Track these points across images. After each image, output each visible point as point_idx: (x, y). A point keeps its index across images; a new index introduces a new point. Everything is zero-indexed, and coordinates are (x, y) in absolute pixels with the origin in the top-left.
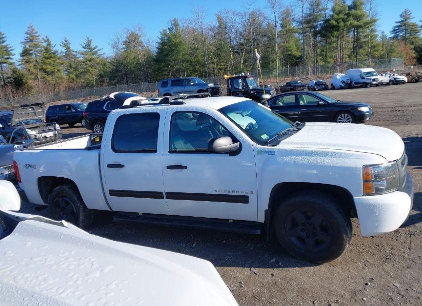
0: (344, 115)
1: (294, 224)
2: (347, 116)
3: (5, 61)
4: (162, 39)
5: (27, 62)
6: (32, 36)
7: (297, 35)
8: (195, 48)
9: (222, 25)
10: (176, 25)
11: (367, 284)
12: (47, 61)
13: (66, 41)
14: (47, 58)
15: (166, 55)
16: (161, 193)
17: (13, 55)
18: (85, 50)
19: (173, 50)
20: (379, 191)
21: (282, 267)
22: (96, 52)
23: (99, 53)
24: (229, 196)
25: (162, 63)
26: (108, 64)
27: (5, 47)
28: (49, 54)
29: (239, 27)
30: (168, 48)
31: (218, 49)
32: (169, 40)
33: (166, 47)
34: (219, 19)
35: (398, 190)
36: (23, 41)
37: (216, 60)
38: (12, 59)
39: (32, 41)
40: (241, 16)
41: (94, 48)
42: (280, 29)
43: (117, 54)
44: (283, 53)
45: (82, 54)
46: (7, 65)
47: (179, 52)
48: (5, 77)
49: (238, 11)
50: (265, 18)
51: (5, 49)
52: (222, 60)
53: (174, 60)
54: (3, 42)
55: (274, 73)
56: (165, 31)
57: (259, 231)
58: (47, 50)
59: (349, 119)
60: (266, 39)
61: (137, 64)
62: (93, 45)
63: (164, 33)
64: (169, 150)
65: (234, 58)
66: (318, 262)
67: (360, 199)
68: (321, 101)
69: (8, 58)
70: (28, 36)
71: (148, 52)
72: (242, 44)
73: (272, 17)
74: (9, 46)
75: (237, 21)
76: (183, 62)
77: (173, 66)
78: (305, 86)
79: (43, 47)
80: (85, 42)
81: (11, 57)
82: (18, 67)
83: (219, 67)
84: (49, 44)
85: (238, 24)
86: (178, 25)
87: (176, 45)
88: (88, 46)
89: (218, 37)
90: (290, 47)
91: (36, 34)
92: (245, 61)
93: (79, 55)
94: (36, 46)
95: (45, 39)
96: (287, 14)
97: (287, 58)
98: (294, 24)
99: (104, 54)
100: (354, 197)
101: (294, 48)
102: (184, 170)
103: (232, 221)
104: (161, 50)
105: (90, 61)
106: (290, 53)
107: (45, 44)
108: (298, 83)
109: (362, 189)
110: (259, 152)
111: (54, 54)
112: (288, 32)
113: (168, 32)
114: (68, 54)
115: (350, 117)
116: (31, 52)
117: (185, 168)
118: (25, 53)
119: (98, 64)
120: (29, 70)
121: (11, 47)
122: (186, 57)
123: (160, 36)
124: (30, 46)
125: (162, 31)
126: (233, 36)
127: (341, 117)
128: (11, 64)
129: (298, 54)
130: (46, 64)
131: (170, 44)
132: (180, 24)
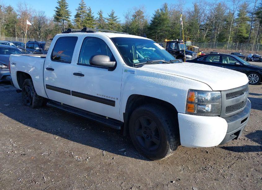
0: (254, 75)
1: (141, 127)
2: (256, 76)
3: (66, 19)
4: (155, 16)
5: (77, 21)
6: (82, 6)
7: (248, 23)
8: (175, 23)
9: (196, 11)
10: (165, 7)
11: (172, 182)
12: (88, 22)
13: (101, 11)
14: (88, 20)
15: (156, 26)
16: (70, 91)
17: (71, 16)
18: (110, 17)
19: (161, 23)
20: (201, 113)
21: (125, 156)
22: (116, 20)
23: (117, 20)
24: (104, 99)
25: (152, 30)
26: (121, 28)
27: (67, 11)
28: (90, 18)
29: (207, 13)
30: (158, 21)
31: (190, 26)
32: (160, 16)
33: (157, 20)
34: (195, 6)
35: (219, 116)
36: (77, 8)
37: (187, 33)
38: (69, 18)
39: (82, 9)
40: (211, 5)
41: (115, 17)
42: (237, 17)
43: (127, 22)
44: (235, 34)
45: (108, 20)
46: (67, 22)
47: (164, 24)
48: (64, 28)
49: (209, 2)
50: (227, 8)
51: (67, 12)
52: (192, 33)
53: (160, 30)
54: (67, 8)
55: (225, 46)
56: (158, 10)
57: (120, 127)
58: (89, 15)
59: (257, 78)
60: (225, 22)
61: (137, 29)
62: (114, 15)
63: (157, 12)
64: (77, 63)
65: (201, 33)
66: (150, 158)
67: (183, 116)
68: (238, 62)
69: (67, 18)
70: (80, 6)
71: (146, 22)
72: (208, 24)
73: (232, 8)
74: (69, 11)
75: (207, 8)
76: (166, 31)
77: (159, 33)
78: (245, 57)
79: (87, 13)
80: (111, 13)
81: (69, 17)
82: (72, 23)
83: (189, 37)
84: (90, 12)
85: (207, 11)
86: (167, 8)
87: (163, 20)
88: (112, 15)
89: (192, 18)
90: (242, 30)
91: (84, 6)
92: (207, 36)
93: (106, 21)
94: (83, 12)
95: (89, 9)
96: (244, 7)
97: (238, 37)
98: (248, 15)
99: (120, 21)
100: (179, 113)
101: (245, 31)
102: (82, 77)
103: (108, 118)
104: (154, 22)
105: (111, 25)
106: (240, 34)
107: (88, 12)
108: (240, 54)
109: (185, 108)
110: (126, 71)
111: (92, 18)
112: (242, 19)
113: (160, 11)
114: (101, 19)
115: (257, 77)
116: (81, 16)
117: (83, 75)
118: (77, 16)
119: (115, 27)
120: (78, 26)
121: (70, 12)
122: (169, 28)
123: (154, 13)
124: (80, 12)
125: (156, 10)
126: (202, 18)
127: (251, 76)
128: (68, 21)
129: (246, 35)
130: (86, 23)
131: (160, 19)
132: (169, 7)
